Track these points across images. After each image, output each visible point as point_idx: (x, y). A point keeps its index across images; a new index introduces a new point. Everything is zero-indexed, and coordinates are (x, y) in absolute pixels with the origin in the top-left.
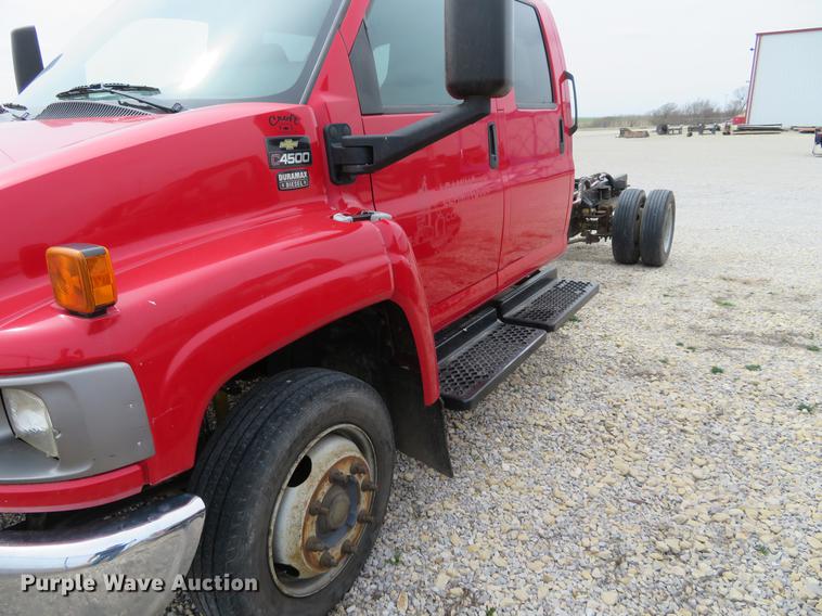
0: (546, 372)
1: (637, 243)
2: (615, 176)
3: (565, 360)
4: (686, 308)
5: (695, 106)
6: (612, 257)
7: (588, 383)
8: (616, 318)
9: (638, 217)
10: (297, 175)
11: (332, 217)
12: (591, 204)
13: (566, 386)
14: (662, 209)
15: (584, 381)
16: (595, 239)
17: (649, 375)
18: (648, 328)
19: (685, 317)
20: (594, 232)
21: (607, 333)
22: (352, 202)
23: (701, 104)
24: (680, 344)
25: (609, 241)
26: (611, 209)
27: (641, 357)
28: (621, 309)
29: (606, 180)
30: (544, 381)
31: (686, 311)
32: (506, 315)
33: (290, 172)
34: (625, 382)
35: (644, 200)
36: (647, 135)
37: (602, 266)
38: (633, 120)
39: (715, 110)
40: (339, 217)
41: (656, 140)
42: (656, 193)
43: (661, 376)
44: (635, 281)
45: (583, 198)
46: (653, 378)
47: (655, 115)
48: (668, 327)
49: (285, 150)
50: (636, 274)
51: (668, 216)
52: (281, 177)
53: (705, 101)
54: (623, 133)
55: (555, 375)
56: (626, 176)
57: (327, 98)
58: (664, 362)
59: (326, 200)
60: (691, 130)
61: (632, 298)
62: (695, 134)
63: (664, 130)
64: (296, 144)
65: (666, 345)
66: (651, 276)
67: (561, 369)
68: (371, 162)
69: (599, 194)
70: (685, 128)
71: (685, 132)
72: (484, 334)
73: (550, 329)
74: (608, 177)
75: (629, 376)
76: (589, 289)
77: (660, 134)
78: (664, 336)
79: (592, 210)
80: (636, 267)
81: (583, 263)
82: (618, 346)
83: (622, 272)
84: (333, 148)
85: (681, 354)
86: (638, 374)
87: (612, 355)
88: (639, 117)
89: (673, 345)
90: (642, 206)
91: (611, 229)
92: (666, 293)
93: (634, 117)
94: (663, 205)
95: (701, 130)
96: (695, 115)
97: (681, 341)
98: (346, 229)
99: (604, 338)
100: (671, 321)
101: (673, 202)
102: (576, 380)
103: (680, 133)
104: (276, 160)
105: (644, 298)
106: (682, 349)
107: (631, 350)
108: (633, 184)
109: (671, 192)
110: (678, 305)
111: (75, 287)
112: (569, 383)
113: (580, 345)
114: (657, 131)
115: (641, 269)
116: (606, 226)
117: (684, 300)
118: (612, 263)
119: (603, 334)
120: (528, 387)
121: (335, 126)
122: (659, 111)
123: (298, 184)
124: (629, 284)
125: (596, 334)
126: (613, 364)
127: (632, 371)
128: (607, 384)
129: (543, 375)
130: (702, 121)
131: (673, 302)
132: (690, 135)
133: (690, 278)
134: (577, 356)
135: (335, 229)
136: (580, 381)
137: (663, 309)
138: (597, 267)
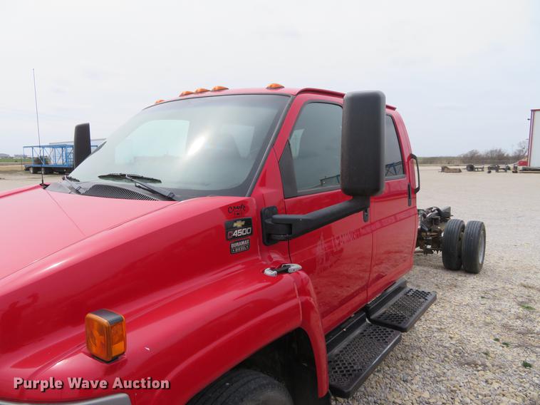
0: (399, 356)
1: (460, 257)
2: (442, 208)
3: (412, 347)
4: (499, 309)
5: (492, 152)
6: (442, 264)
7: (431, 368)
8: (448, 314)
9: (460, 239)
10: (243, 243)
11: (263, 271)
12: (427, 229)
13: (415, 370)
14: (477, 235)
15: (428, 367)
16: (430, 251)
17: (476, 365)
18: (472, 324)
19: (499, 316)
20: (429, 247)
21: (443, 327)
22: (276, 257)
23: (496, 150)
24: (497, 340)
25: (440, 253)
26: (441, 232)
27: (468, 348)
28: (451, 307)
29: (436, 212)
30: (399, 364)
31: (499, 311)
32: (372, 317)
33: (239, 242)
34: (458, 370)
35: (463, 227)
36: (460, 171)
37: (435, 271)
38: (450, 160)
39: (505, 155)
40: (268, 272)
41: (467, 175)
42: (471, 223)
43: (485, 366)
44: (459, 284)
45: (422, 226)
46: (480, 368)
47: (464, 157)
48: (487, 324)
49: (237, 228)
50: (460, 279)
51: (481, 240)
52: (233, 245)
53: (498, 149)
54: (444, 169)
55: (406, 359)
56: (449, 208)
57: (264, 191)
58: (486, 354)
59: (260, 258)
60: (490, 168)
61: (458, 298)
62: (493, 172)
63: (471, 169)
64: (243, 223)
65: (486, 340)
66: (471, 280)
67: (411, 355)
68: (290, 233)
69: (432, 221)
70: (486, 166)
71: (486, 170)
72: (358, 332)
73: (404, 330)
74: (438, 210)
75: (461, 365)
76: (430, 298)
77: (469, 171)
78: (484, 332)
79: (428, 234)
80: (459, 273)
81: (421, 268)
82: (451, 338)
83: (449, 277)
84: (265, 223)
85: (498, 349)
86: (467, 364)
87: (447, 345)
88: (454, 158)
89: (492, 340)
90: (463, 231)
91: (441, 245)
92: (483, 295)
93: (450, 157)
94: (477, 231)
95: (497, 169)
96: (492, 158)
97: (497, 337)
98: (273, 280)
99: (440, 330)
100: (488, 319)
101: (484, 230)
102: (422, 365)
103: (483, 171)
104: (231, 234)
105: (467, 299)
106: (498, 344)
107: (460, 342)
108: (456, 216)
109: (482, 223)
110: (492, 307)
111: (102, 343)
112: (417, 367)
113: (424, 336)
114: (467, 169)
115: (463, 275)
116: (437, 243)
117: (496, 302)
118: (442, 268)
119: (439, 327)
120: (387, 368)
121: (268, 208)
122: (467, 155)
123: (243, 249)
124: (455, 286)
125: (435, 326)
126: (448, 353)
127: (462, 360)
128: (445, 371)
129: (398, 359)
130: (497, 162)
131: (489, 303)
132: (490, 172)
133: (500, 285)
134: (422, 344)
135: (266, 282)
136: (425, 366)
137: (481, 308)
138: (432, 271)
